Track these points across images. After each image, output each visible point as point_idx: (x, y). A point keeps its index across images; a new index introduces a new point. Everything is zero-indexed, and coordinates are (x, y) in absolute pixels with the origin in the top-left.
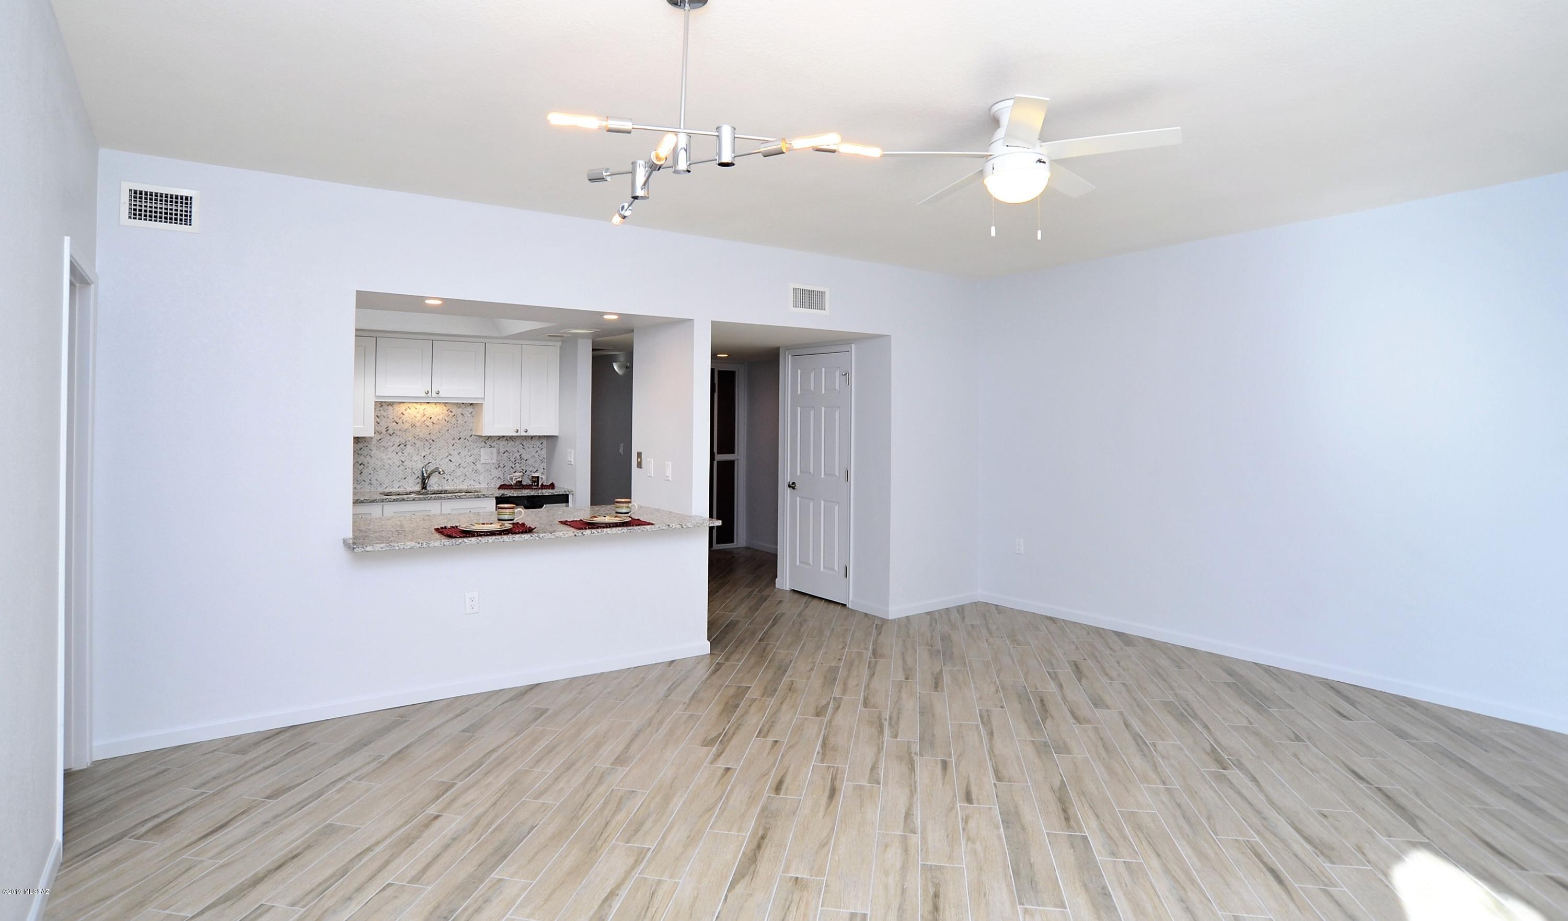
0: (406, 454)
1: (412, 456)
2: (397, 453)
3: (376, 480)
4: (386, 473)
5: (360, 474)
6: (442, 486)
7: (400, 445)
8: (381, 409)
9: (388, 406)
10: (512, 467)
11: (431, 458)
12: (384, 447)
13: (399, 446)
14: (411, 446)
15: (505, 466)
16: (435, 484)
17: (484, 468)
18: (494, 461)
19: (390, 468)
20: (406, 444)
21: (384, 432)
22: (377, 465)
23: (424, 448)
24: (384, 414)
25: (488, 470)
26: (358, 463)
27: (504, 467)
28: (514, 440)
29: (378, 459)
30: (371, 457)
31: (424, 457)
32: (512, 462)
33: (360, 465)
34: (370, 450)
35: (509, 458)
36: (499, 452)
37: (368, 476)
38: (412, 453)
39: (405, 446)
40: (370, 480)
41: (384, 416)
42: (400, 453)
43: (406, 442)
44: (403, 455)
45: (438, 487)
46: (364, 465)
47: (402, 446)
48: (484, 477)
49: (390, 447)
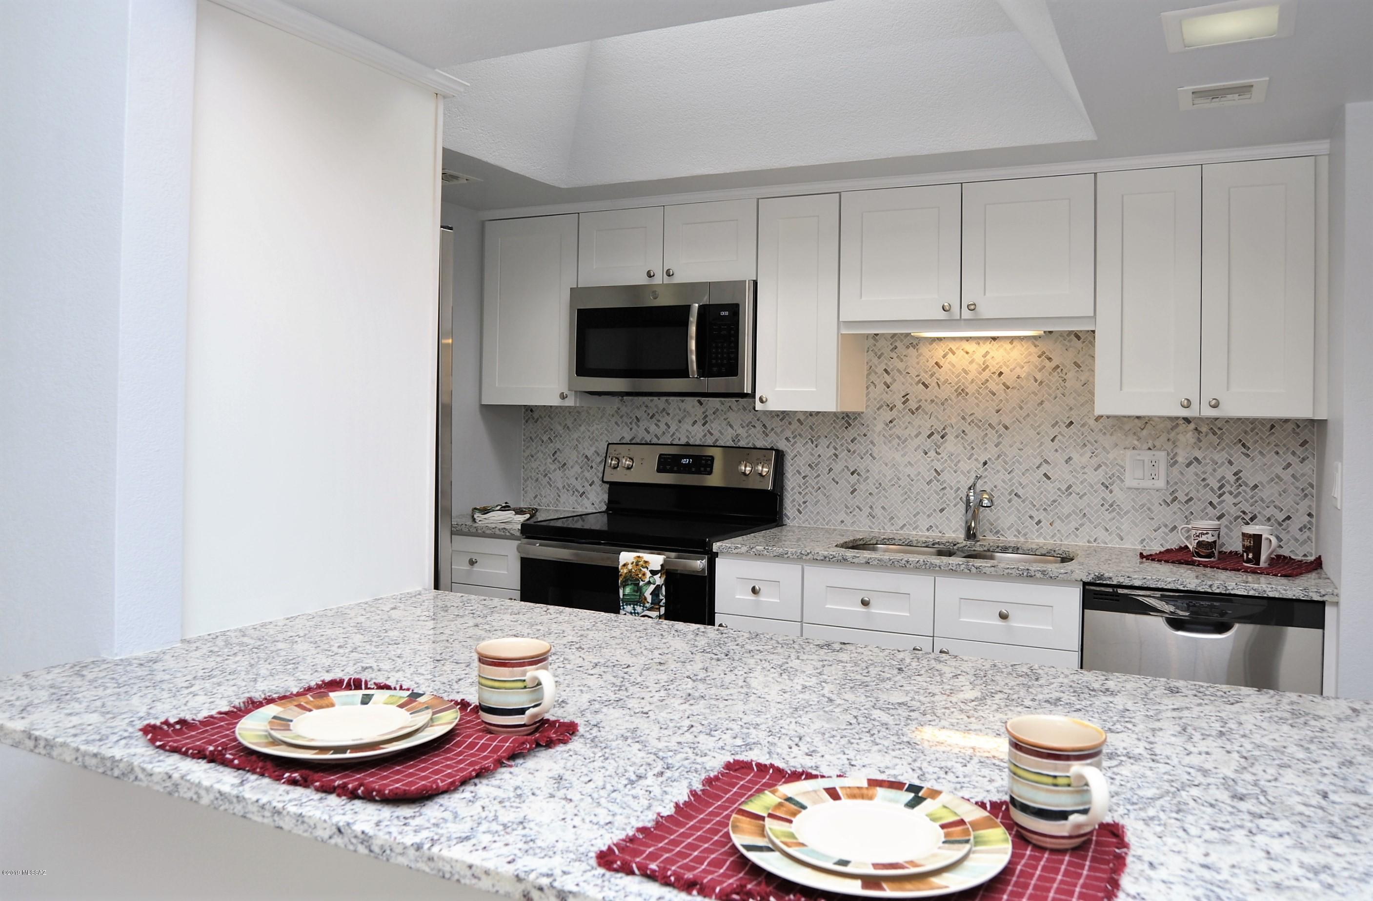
0: (944, 455)
1: (959, 461)
2: (926, 453)
3: (883, 508)
4: (902, 495)
5: (852, 493)
6: (1025, 535)
7: (932, 434)
8: (894, 355)
9: (908, 347)
10: (1211, 503)
11: (999, 468)
12: (899, 437)
13: (929, 436)
14: (957, 437)
15: (1191, 499)
16: (1009, 529)
17: (1133, 500)
18: (1161, 483)
19: (912, 486)
20: (946, 434)
21: (900, 406)
22: (885, 476)
23: (985, 443)
24: (901, 366)
25: (1143, 505)
26: (849, 470)
27: (1187, 502)
28: (1219, 432)
29: (886, 465)
30: (874, 458)
31: (985, 463)
32: (1212, 489)
33: (852, 474)
34: (872, 442)
35: (1204, 480)
36: (1176, 462)
37: (867, 497)
38: (959, 455)
39: (942, 437)
40: (871, 507)
41: (899, 371)
42: (932, 453)
43: (944, 429)
44: (939, 457)
45: (1015, 536)
46: (858, 474)
47: (936, 437)
48: (1133, 522)
49: (912, 439)
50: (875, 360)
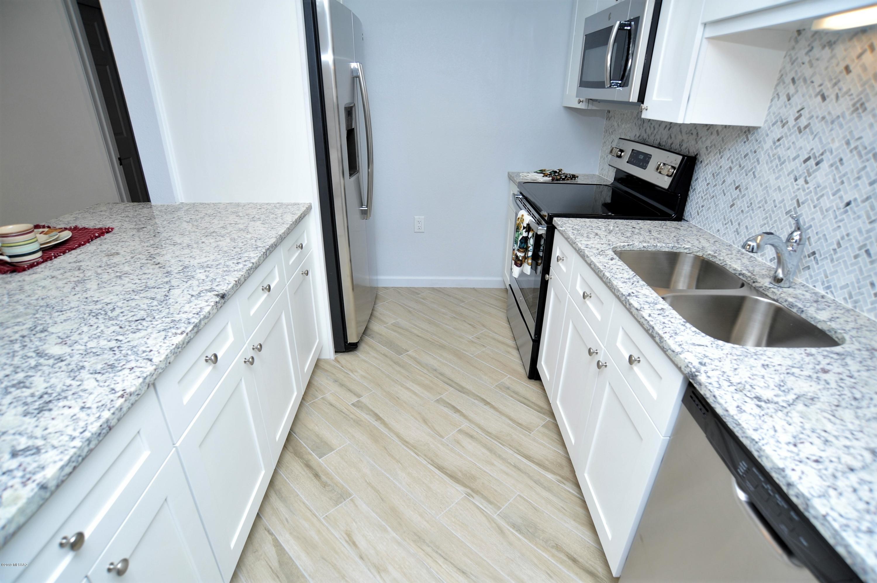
0: (811, 186)
1: (822, 196)
2: (796, 180)
3: (747, 227)
4: (763, 219)
5: (731, 206)
6: (856, 302)
7: (809, 158)
11: (863, 213)
12: (779, 158)
13: (805, 161)
14: (832, 165)
16: (842, 288)
19: (773, 211)
20: (822, 160)
21: (791, 122)
22: (757, 197)
23: (859, 178)
26: (735, 184)
29: (761, 185)
30: (755, 177)
31: (848, 204)
33: (736, 188)
34: (758, 160)
37: (739, 214)
38: (825, 187)
39: (817, 164)
40: (739, 224)
42: (801, 181)
43: (822, 154)
44: (806, 186)
45: (845, 299)
46: (740, 190)
47: (812, 162)
49: (789, 162)
50: (788, 67)
